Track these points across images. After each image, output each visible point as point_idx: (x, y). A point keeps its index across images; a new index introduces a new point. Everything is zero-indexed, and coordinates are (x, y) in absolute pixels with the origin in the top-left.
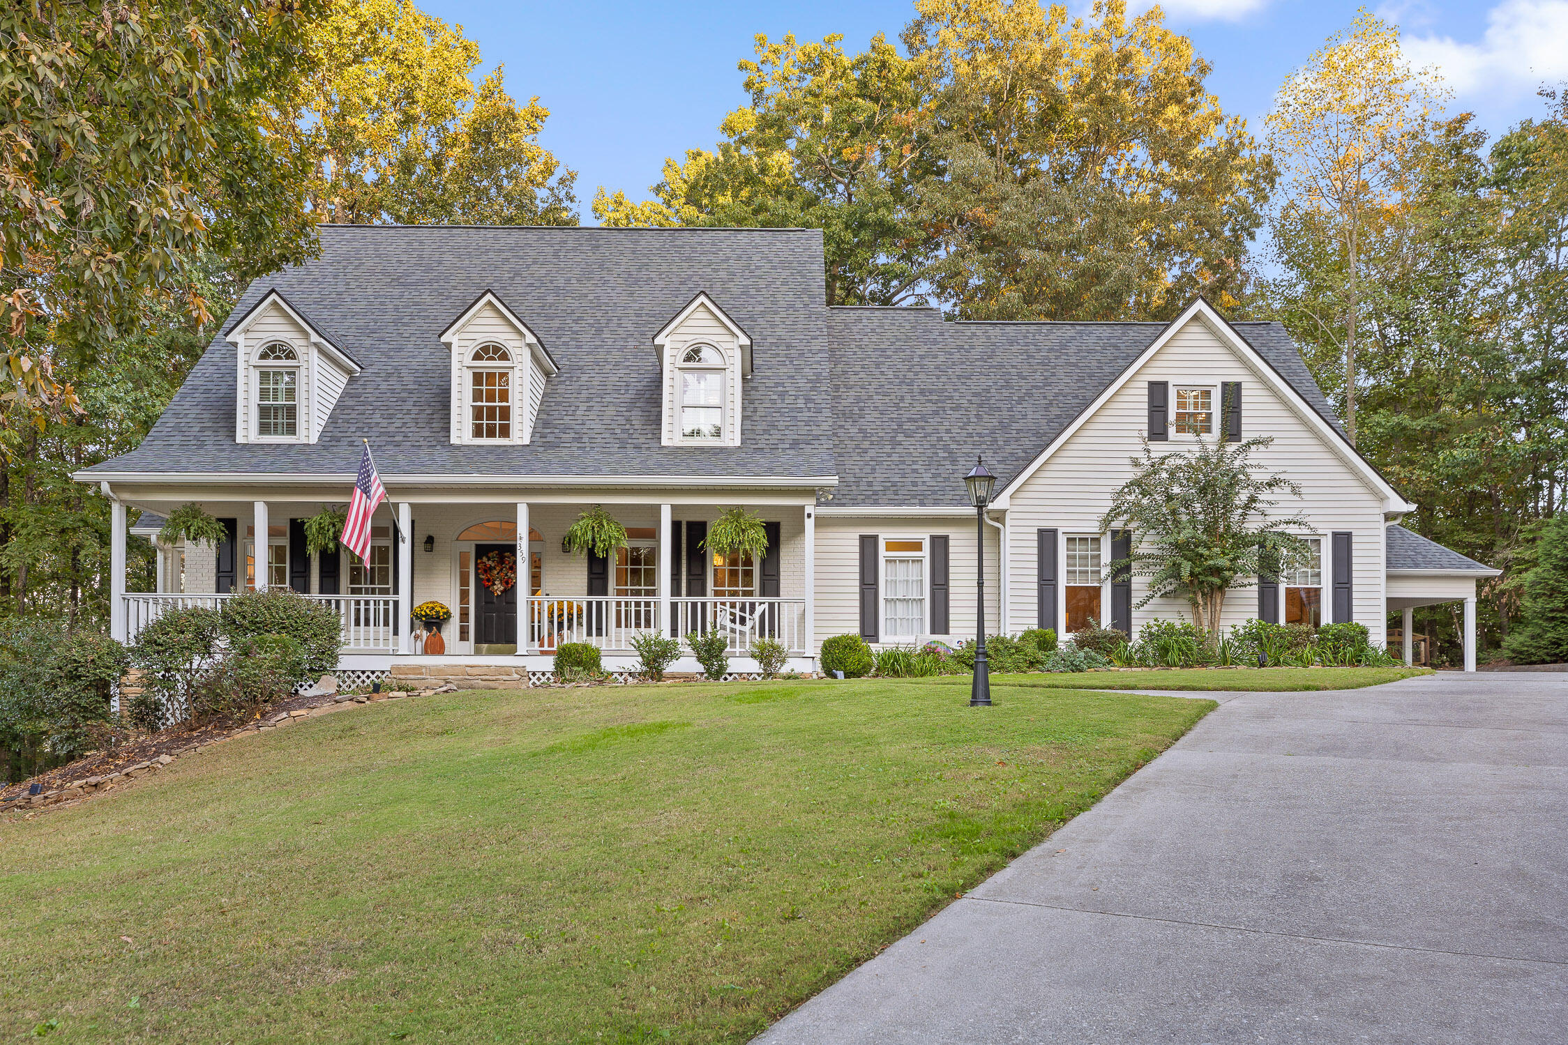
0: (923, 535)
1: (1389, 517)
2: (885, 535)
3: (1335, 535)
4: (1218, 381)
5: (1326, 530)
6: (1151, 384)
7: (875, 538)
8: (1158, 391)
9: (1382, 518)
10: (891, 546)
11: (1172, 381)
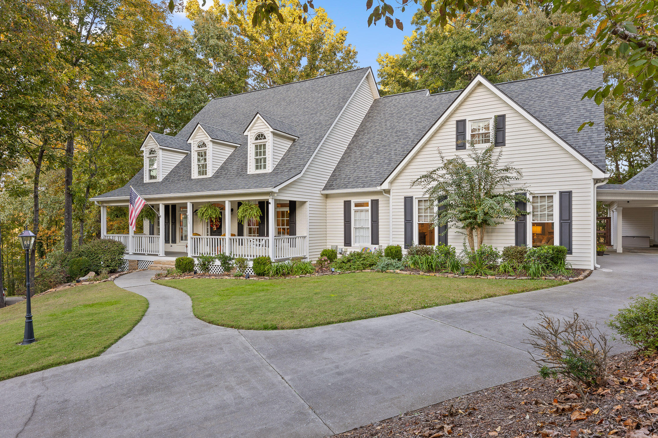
0: (368, 199)
1: (596, 181)
2: (354, 200)
3: (561, 193)
4: (492, 116)
5: (555, 191)
6: (458, 122)
7: (350, 201)
8: (461, 125)
9: (592, 182)
10: (357, 205)
11: (468, 118)
